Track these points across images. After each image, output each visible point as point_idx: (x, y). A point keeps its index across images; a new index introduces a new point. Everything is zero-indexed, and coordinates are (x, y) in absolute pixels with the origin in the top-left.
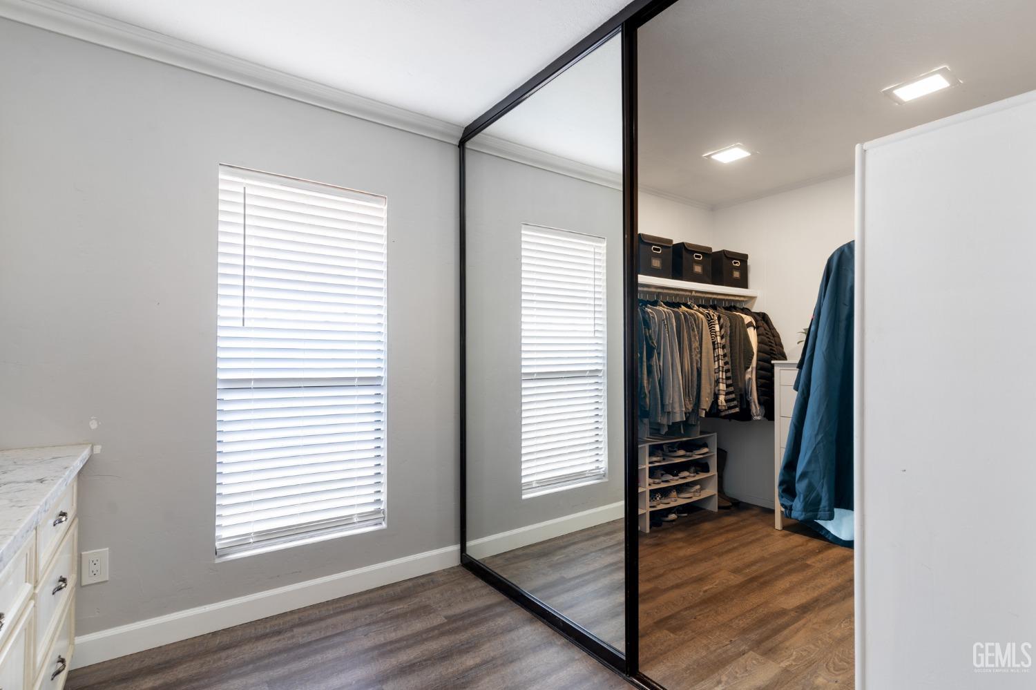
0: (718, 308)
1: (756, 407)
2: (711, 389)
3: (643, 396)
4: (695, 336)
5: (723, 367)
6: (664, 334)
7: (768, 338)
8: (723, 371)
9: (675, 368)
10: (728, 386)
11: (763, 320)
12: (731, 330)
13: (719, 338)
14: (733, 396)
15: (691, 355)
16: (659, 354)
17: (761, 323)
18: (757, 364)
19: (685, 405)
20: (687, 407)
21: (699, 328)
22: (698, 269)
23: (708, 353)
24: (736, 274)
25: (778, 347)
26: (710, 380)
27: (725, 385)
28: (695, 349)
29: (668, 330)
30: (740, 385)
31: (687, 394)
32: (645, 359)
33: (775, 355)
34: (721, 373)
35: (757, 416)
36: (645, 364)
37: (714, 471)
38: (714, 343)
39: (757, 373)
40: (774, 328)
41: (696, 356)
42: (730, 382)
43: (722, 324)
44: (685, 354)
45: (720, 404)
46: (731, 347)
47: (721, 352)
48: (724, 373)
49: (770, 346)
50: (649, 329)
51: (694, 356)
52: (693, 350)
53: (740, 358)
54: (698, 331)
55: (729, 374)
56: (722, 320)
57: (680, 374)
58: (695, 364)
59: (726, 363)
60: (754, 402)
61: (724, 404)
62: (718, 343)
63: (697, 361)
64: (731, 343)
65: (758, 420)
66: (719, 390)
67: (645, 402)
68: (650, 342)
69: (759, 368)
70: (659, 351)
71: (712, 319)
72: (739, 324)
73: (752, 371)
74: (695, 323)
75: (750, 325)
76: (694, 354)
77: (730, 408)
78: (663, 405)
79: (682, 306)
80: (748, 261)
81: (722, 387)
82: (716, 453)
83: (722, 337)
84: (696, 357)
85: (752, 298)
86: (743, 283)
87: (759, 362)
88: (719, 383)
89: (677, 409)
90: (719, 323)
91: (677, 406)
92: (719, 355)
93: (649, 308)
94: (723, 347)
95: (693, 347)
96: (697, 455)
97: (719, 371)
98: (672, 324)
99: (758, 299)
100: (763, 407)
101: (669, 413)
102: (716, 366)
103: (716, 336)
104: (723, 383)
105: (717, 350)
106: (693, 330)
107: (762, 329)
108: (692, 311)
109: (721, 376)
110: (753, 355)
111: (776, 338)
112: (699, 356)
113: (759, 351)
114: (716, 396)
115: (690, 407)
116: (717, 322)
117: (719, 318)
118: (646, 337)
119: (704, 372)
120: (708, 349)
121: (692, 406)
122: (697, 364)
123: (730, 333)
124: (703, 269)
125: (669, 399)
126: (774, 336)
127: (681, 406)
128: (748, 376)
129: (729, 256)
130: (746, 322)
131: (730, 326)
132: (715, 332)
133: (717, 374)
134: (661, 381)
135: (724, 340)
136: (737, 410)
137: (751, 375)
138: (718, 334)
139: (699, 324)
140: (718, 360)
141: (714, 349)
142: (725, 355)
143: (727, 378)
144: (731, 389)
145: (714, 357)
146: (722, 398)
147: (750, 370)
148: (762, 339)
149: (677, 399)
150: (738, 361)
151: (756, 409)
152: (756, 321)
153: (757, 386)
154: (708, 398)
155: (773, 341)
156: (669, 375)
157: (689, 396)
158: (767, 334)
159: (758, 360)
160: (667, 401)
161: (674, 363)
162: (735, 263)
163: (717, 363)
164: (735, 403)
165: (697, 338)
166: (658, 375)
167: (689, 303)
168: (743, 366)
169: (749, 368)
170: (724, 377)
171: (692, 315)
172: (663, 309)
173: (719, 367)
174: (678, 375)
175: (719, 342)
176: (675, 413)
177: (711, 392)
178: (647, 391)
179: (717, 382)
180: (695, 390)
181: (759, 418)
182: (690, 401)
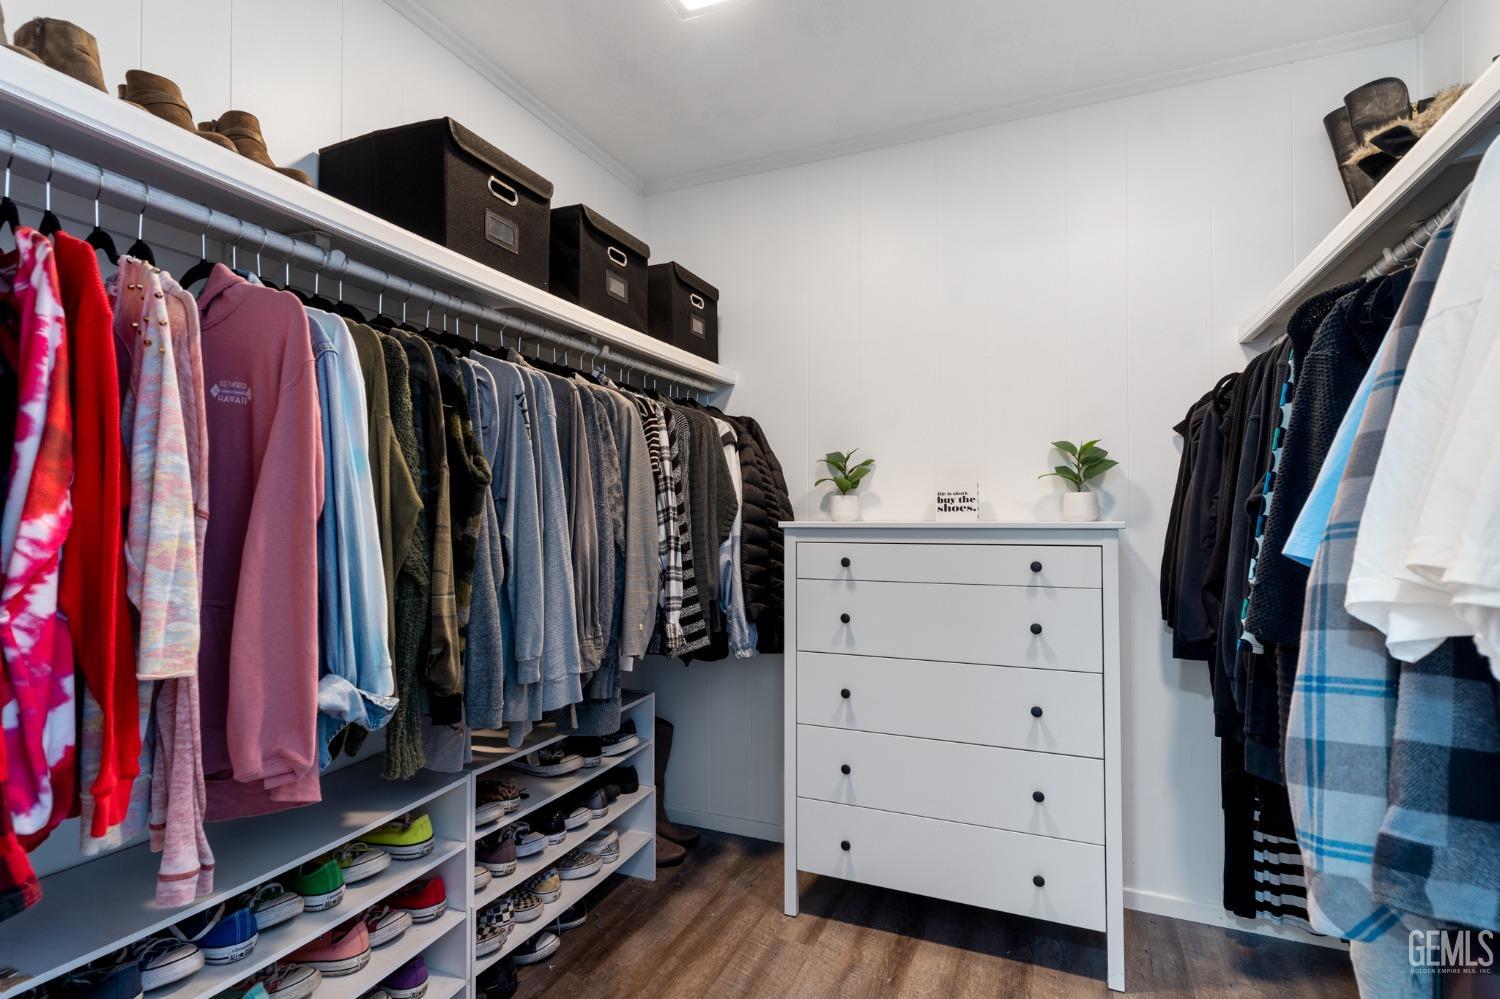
0: (660, 396)
1: (742, 630)
2: (650, 598)
3: (436, 651)
4: (610, 455)
5: (677, 539)
6: (521, 440)
7: (762, 472)
8: (676, 550)
9: (552, 547)
10: (687, 584)
11: (749, 432)
12: (692, 448)
13: (667, 464)
14: (696, 608)
15: (599, 508)
16: (502, 503)
17: (748, 439)
18: (743, 529)
19: (583, 654)
20: (589, 656)
21: (620, 434)
22: (617, 288)
23: (643, 501)
24: (698, 327)
25: (781, 492)
26: (649, 574)
27: (681, 584)
28: (610, 492)
29: (533, 428)
30: (711, 581)
31: (587, 615)
32: (445, 518)
33: (776, 508)
34: (673, 552)
35: (744, 648)
36: (447, 537)
37: (647, 788)
38: (656, 475)
39: (742, 549)
40: (770, 452)
41: (613, 509)
42: (690, 573)
43: (674, 431)
44: (584, 505)
45: (671, 635)
46: (692, 489)
47: (673, 501)
48: (679, 554)
49: (766, 489)
50: (465, 419)
51: (607, 511)
52: (606, 494)
53: (710, 518)
54: (619, 443)
55: (689, 556)
56: (673, 421)
57: (568, 563)
58: (609, 532)
59: (683, 529)
60: (738, 617)
61: (680, 631)
62: (665, 478)
63: (615, 522)
64: (691, 480)
65: (745, 658)
66: (668, 599)
67: (446, 673)
68: (469, 461)
69: (747, 539)
70: (502, 493)
71: (654, 416)
72: (709, 436)
73: (733, 546)
74: (611, 420)
75: (727, 439)
76: (608, 503)
77: (690, 638)
78: (513, 664)
79: (577, 376)
80: (719, 303)
81: (676, 589)
82: (652, 741)
83: (675, 463)
84: (612, 515)
85: (724, 387)
86: (709, 350)
87: (746, 524)
88: (669, 579)
89: (559, 672)
90: (668, 429)
91: (558, 660)
92: (668, 508)
93: (475, 358)
94: (678, 489)
95: (607, 483)
96: (609, 761)
97: (670, 548)
98: (546, 413)
99: (734, 390)
100: (754, 625)
101: (534, 686)
102: (662, 537)
103: (662, 460)
104: (677, 579)
105: (663, 495)
106: (606, 438)
107: (750, 453)
108: (603, 389)
109: (672, 563)
110: (736, 509)
111: (775, 473)
112: (621, 509)
113: (745, 500)
114: (662, 614)
115: (596, 657)
116: (663, 423)
117: (668, 416)
118: (453, 442)
119: (633, 554)
120: (642, 490)
121: (601, 652)
122: (615, 532)
123: (692, 455)
124: (630, 291)
125: (535, 646)
126: (771, 469)
127: (570, 660)
128: (724, 558)
129: (683, 279)
130: (722, 433)
131: (692, 439)
132: (660, 449)
133: (664, 557)
134: (511, 588)
135: (678, 470)
136: (705, 641)
137: (730, 554)
138: (666, 453)
139: (620, 423)
140: (667, 521)
141: (658, 492)
142: (680, 509)
143: (686, 565)
144: (693, 591)
145: (658, 513)
146: (674, 617)
147: (728, 543)
148: (752, 473)
149: (558, 641)
150: (706, 521)
151: (741, 633)
152: (739, 433)
153: (743, 580)
154: (643, 623)
155: (770, 479)
156: (533, 571)
157: (594, 625)
158: (759, 463)
159: (744, 521)
160: (528, 651)
161: (552, 532)
162: (697, 301)
163: (662, 527)
164: (701, 624)
165: (616, 459)
166: (495, 572)
167: (595, 374)
168: (715, 536)
169: (727, 538)
170: (680, 565)
171: (603, 398)
172: (522, 370)
173: (668, 538)
174: (562, 564)
175: (668, 474)
176: (554, 682)
177: (650, 606)
178: (450, 633)
179: (665, 578)
180: (611, 606)
181: (747, 654)
182: (596, 637)
